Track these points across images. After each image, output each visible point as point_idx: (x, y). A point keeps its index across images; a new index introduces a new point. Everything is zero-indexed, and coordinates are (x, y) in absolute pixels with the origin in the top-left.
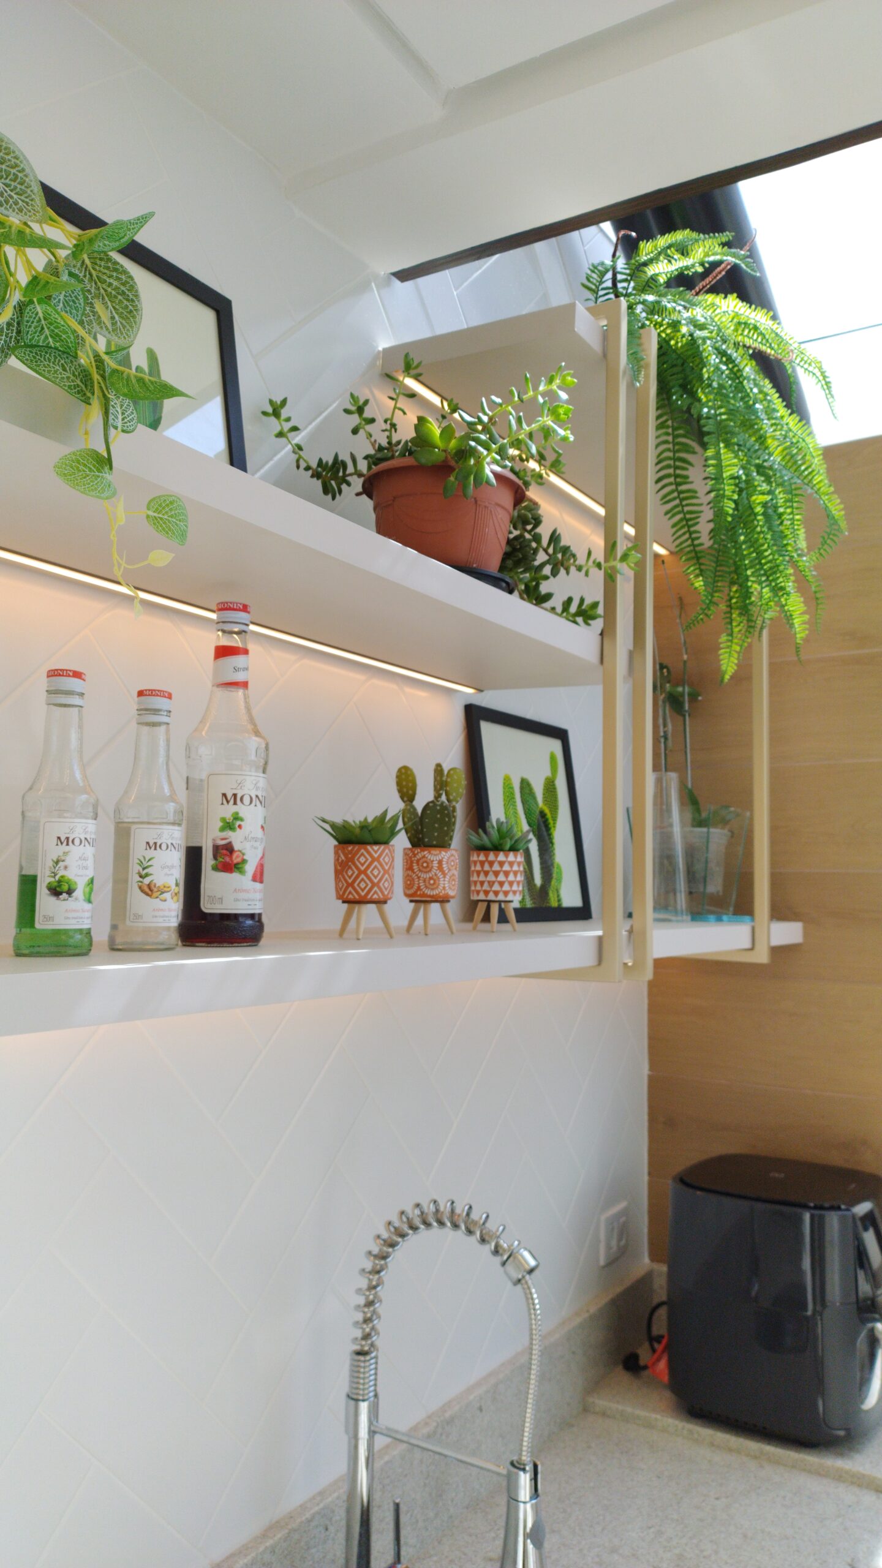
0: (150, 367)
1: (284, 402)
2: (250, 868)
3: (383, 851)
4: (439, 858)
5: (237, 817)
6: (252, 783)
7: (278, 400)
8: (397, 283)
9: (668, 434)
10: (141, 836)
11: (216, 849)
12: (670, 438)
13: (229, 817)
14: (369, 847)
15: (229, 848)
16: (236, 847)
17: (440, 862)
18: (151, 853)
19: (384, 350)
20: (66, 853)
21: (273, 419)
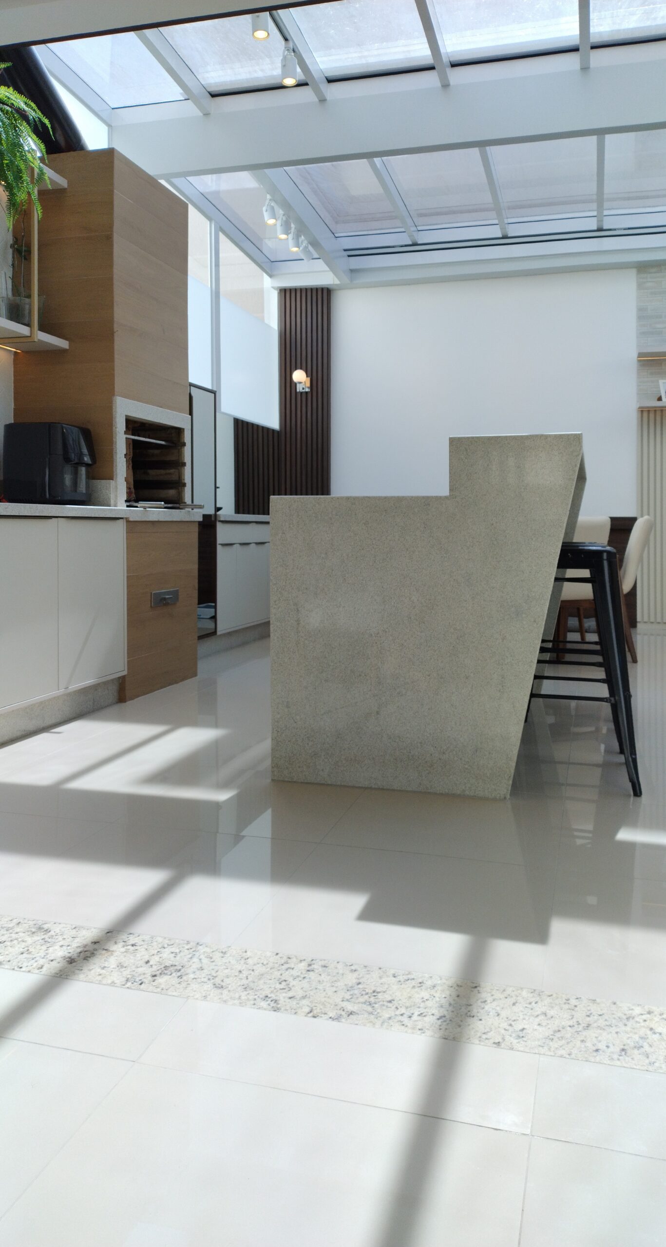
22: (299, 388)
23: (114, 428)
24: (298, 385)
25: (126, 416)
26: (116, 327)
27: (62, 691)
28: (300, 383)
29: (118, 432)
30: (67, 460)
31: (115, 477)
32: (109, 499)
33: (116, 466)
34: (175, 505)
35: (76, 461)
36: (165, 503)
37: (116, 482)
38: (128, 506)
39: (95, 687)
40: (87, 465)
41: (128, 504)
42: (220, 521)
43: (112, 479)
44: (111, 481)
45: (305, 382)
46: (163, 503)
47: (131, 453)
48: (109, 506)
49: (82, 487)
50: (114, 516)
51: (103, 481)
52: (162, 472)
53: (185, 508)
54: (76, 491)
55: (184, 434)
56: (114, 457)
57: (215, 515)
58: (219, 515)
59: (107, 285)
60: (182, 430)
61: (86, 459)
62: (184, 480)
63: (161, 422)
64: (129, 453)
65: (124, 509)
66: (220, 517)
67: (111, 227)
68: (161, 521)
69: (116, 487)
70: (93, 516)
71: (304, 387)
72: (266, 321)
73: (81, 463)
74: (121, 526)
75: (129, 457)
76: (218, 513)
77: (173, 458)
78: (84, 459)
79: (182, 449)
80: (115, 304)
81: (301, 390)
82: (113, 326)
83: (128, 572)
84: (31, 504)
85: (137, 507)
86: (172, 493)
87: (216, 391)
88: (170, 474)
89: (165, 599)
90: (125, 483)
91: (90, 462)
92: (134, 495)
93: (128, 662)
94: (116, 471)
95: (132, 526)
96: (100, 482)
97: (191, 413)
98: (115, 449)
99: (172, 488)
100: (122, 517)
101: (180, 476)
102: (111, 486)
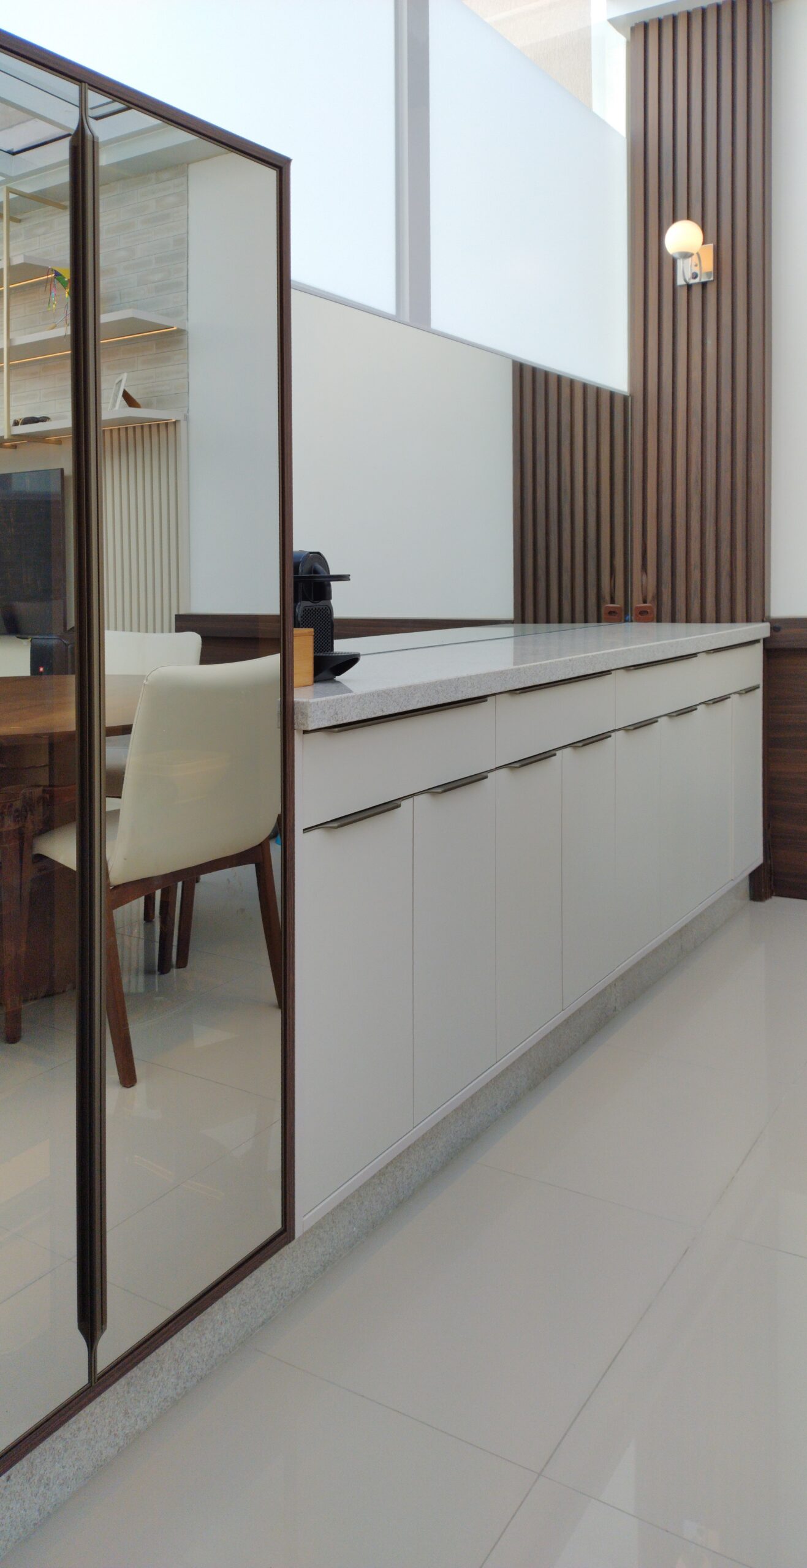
22: (685, 273)
24: (680, 264)
28: (686, 255)
45: (700, 259)
71: (697, 270)
72: (596, 108)
81: (691, 278)
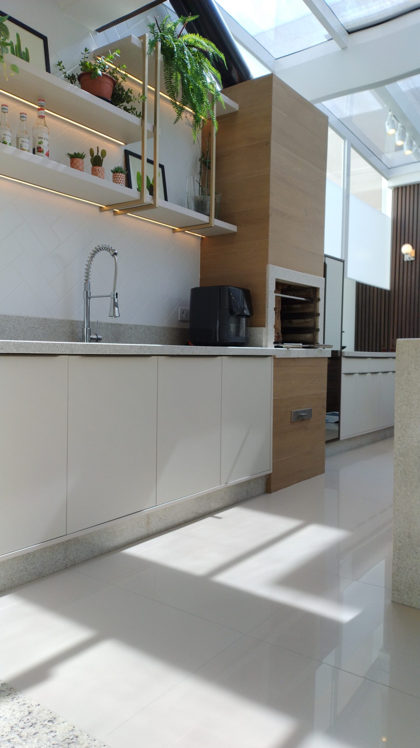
0: (26, 51)
1: (61, 62)
2: (45, 152)
3: (80, 160)
4: (98, 168)
5: (41, 142)
6: (45, 136)
7: (60, 61)
8: (98, 33)
9: (168, 71)
10: (20, 140)
11: (38, 148)
12: (169, 72)
13: (40, 142)
14: (76, 159)
15: (40, 148)
16: (42, 147)
17: (98, 169)
18: (22, 143)
19: (94, 51)
20: (5, 137)
21: (59, 66)
22: (406, 258)
23: (267, 288)
24: (405, 256)
25: (276, 279)
26: (271, 212)
27: (223, 485)
28: (407, 254)
29: (270, 291)
30: (232, 313)
31: (266, 325)
32: (262, 341)
33: (268, 316)
34: (311, 345)
35: (238, 313)
36: (303, 344)
37: (267, 329)
38: (275, 347)
39: (248, 482)
40: (247, 316)
41: (276, 345)
42: (344, 357)
43: (264, 326)
44: (264, 328)
45: (411, 254)
46: (301, 344)
47: (280, 308)
48: (262, 347)
49: (242, 333)
50: (264, 355)
51: (257, 328)
52: (302, 321)
53: (318, 347)
54: (238, 336)
55: (319, 292)
56: (266, 310)
57: (341, 352)
58: (344, 352)
59: (265, 180)
60: (318, 289)
61: (245, 312)
62: (318, 326)
63: (303, 283)
64: (278, 307)
65: (272, 349)
66: (344, 354)
67: (268, 135)
68: (300, 358)
69: (267, 333)
70: (248, 354)
71: (410, 257)
72: (383, 212)
73: (243, 315)
74: (269, 362)
75: (277, 310)
76: (343, 350)
77: (311, 310)
78: (244, 312)
79: (318, 303)
80: (271, 194)
81: (408, 259)
82: (268, 211)
83: (274, 395)
84: (202, 347)
85: (282, 347)
86: (309, 336)
87: (344, 261)
88: (308, 322)
89: (301, 416)
90: (274, 329)
91: (248, 314)
92: (281, 339)
93: (273, 463)
94: (267, 320)
95: (278, 362)
96: (255, 329)
97: (325, 276)
98: (267, 305)
99: (309, 333)
100: (271, 355)
101: (315, 323)
102: (264, 332)
